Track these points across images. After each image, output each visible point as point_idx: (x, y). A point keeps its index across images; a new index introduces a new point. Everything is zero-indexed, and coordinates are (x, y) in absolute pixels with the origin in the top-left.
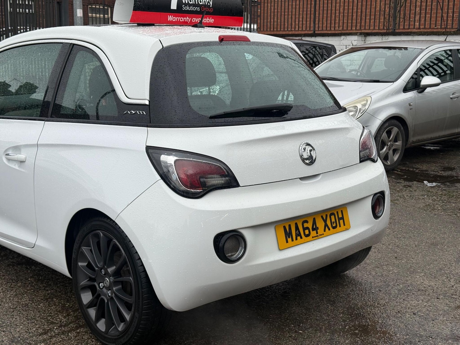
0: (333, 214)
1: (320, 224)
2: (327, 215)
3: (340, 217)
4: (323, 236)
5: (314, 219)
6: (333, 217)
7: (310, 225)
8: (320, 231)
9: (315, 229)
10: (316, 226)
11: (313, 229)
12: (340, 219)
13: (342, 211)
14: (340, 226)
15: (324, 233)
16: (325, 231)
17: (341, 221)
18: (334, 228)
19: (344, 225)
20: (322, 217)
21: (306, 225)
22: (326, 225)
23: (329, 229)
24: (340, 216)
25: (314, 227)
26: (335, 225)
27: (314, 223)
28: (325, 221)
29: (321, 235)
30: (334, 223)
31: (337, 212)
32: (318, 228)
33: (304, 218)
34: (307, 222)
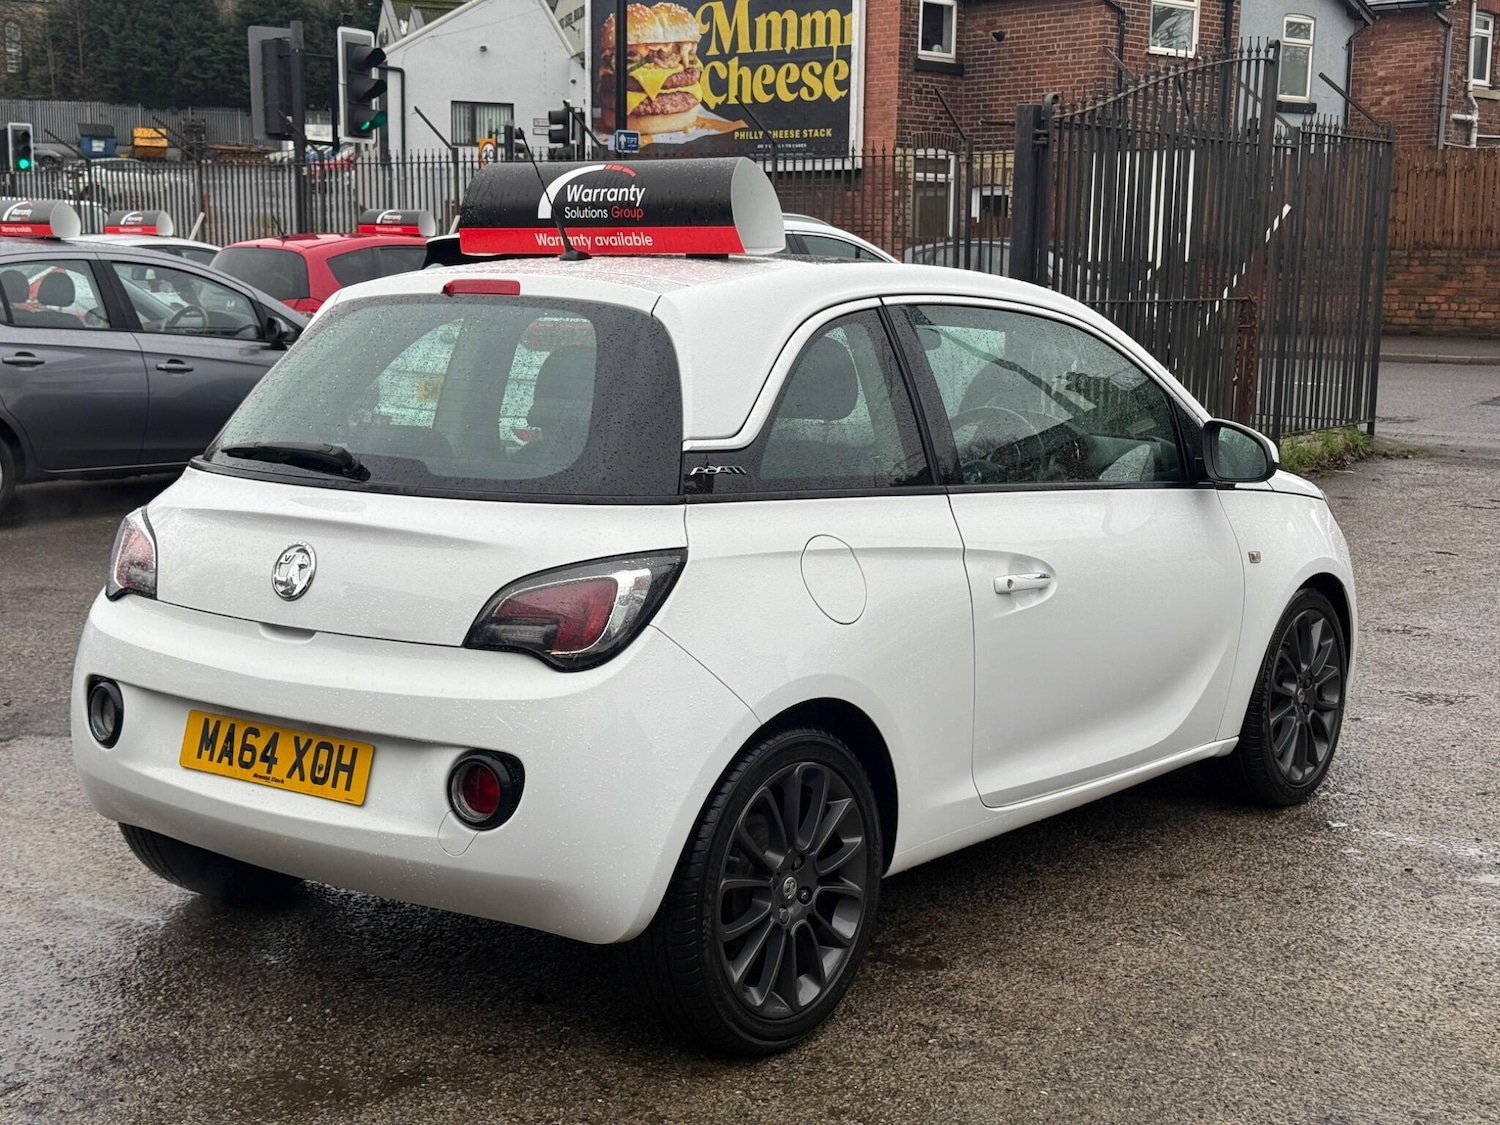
0: (329, 747)
1: (285, 754)
2: (309, 742)
3: (343, 762)
4: (279, 785)
5: (276, 737)
6: (324, 753)
7: (260, 744)
8: (280, 770)
9: (269, 759)
10: (273, 753)
11: (264, 758)
12: (340, 767)
13: (355, 751)
14: (334, 785)
15: (286, 779)
16: (290, 775)
17: (343, 776)
18: (315, 781)
19: (348, 788)
20: (297, 740)
21: (251, 739)
22: (298, 764)
23: (302, 778)
24: (346, 760)
25: (269, 754)
26: (321, 775)
27: (272, 744)
28: (301, 754)
29: (277, 781)
30: (320, 769)
31: (341, 748)
32: (275, 761)
33: (255, 722)
34: (256, 733)
